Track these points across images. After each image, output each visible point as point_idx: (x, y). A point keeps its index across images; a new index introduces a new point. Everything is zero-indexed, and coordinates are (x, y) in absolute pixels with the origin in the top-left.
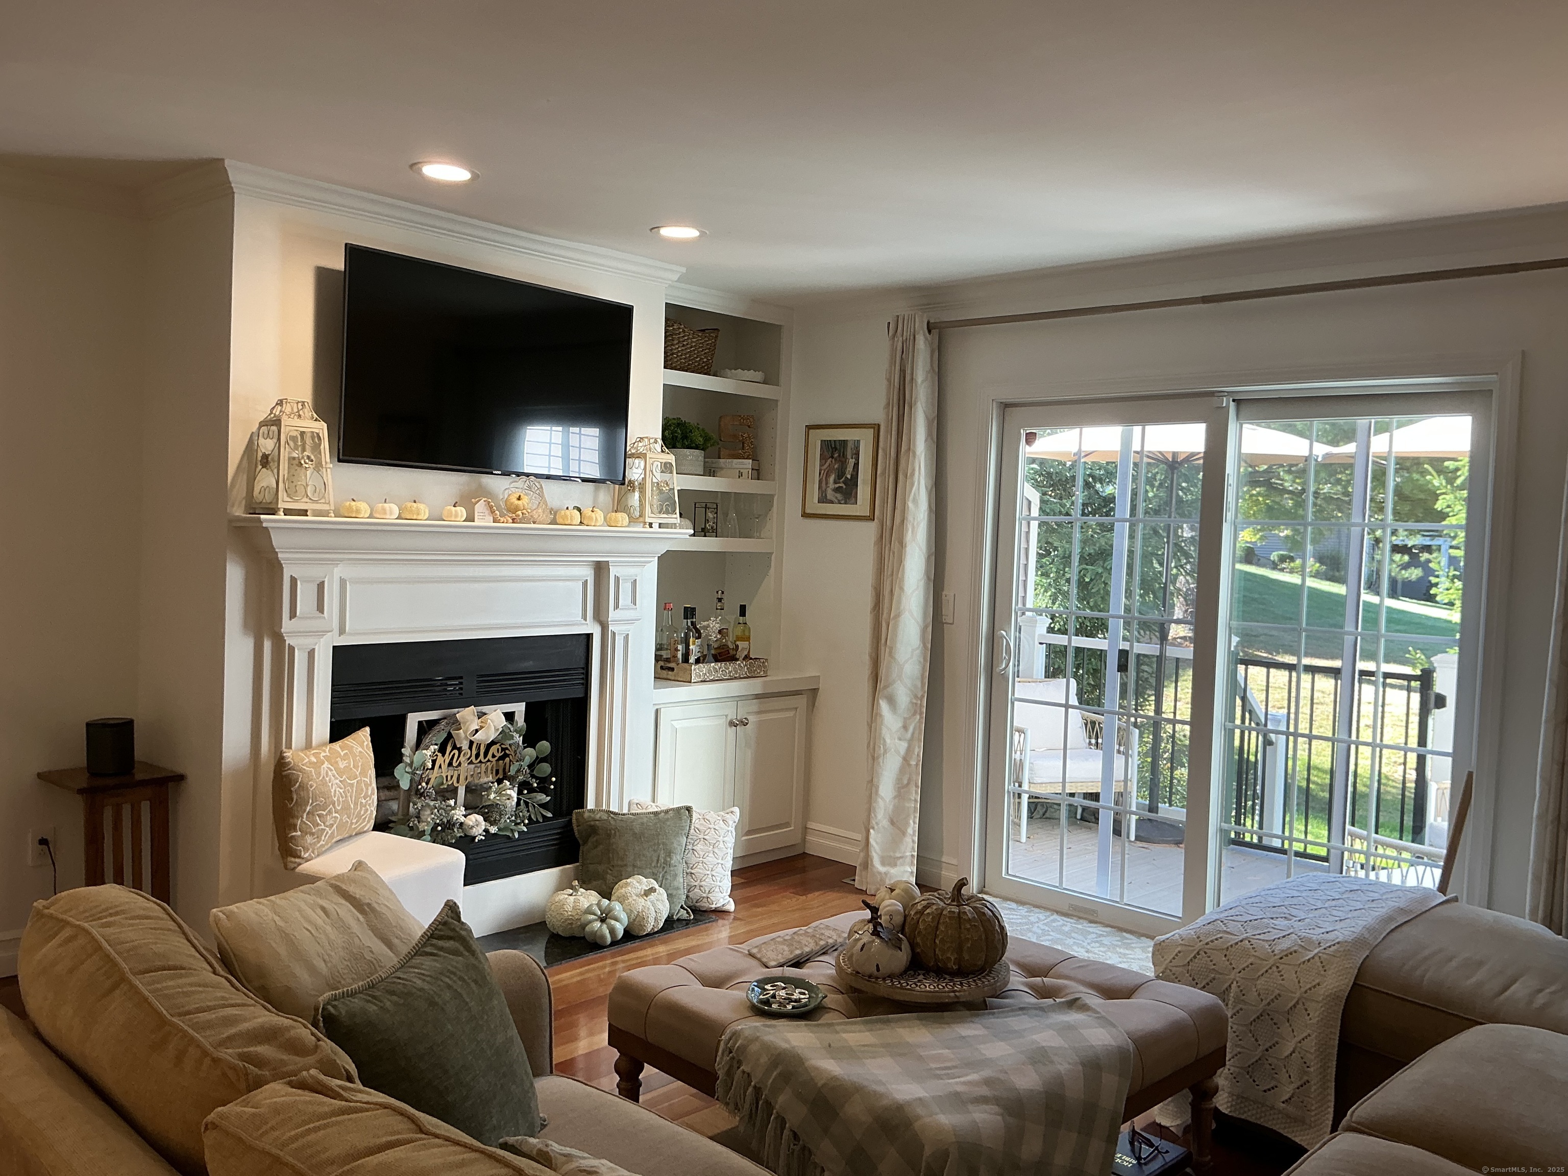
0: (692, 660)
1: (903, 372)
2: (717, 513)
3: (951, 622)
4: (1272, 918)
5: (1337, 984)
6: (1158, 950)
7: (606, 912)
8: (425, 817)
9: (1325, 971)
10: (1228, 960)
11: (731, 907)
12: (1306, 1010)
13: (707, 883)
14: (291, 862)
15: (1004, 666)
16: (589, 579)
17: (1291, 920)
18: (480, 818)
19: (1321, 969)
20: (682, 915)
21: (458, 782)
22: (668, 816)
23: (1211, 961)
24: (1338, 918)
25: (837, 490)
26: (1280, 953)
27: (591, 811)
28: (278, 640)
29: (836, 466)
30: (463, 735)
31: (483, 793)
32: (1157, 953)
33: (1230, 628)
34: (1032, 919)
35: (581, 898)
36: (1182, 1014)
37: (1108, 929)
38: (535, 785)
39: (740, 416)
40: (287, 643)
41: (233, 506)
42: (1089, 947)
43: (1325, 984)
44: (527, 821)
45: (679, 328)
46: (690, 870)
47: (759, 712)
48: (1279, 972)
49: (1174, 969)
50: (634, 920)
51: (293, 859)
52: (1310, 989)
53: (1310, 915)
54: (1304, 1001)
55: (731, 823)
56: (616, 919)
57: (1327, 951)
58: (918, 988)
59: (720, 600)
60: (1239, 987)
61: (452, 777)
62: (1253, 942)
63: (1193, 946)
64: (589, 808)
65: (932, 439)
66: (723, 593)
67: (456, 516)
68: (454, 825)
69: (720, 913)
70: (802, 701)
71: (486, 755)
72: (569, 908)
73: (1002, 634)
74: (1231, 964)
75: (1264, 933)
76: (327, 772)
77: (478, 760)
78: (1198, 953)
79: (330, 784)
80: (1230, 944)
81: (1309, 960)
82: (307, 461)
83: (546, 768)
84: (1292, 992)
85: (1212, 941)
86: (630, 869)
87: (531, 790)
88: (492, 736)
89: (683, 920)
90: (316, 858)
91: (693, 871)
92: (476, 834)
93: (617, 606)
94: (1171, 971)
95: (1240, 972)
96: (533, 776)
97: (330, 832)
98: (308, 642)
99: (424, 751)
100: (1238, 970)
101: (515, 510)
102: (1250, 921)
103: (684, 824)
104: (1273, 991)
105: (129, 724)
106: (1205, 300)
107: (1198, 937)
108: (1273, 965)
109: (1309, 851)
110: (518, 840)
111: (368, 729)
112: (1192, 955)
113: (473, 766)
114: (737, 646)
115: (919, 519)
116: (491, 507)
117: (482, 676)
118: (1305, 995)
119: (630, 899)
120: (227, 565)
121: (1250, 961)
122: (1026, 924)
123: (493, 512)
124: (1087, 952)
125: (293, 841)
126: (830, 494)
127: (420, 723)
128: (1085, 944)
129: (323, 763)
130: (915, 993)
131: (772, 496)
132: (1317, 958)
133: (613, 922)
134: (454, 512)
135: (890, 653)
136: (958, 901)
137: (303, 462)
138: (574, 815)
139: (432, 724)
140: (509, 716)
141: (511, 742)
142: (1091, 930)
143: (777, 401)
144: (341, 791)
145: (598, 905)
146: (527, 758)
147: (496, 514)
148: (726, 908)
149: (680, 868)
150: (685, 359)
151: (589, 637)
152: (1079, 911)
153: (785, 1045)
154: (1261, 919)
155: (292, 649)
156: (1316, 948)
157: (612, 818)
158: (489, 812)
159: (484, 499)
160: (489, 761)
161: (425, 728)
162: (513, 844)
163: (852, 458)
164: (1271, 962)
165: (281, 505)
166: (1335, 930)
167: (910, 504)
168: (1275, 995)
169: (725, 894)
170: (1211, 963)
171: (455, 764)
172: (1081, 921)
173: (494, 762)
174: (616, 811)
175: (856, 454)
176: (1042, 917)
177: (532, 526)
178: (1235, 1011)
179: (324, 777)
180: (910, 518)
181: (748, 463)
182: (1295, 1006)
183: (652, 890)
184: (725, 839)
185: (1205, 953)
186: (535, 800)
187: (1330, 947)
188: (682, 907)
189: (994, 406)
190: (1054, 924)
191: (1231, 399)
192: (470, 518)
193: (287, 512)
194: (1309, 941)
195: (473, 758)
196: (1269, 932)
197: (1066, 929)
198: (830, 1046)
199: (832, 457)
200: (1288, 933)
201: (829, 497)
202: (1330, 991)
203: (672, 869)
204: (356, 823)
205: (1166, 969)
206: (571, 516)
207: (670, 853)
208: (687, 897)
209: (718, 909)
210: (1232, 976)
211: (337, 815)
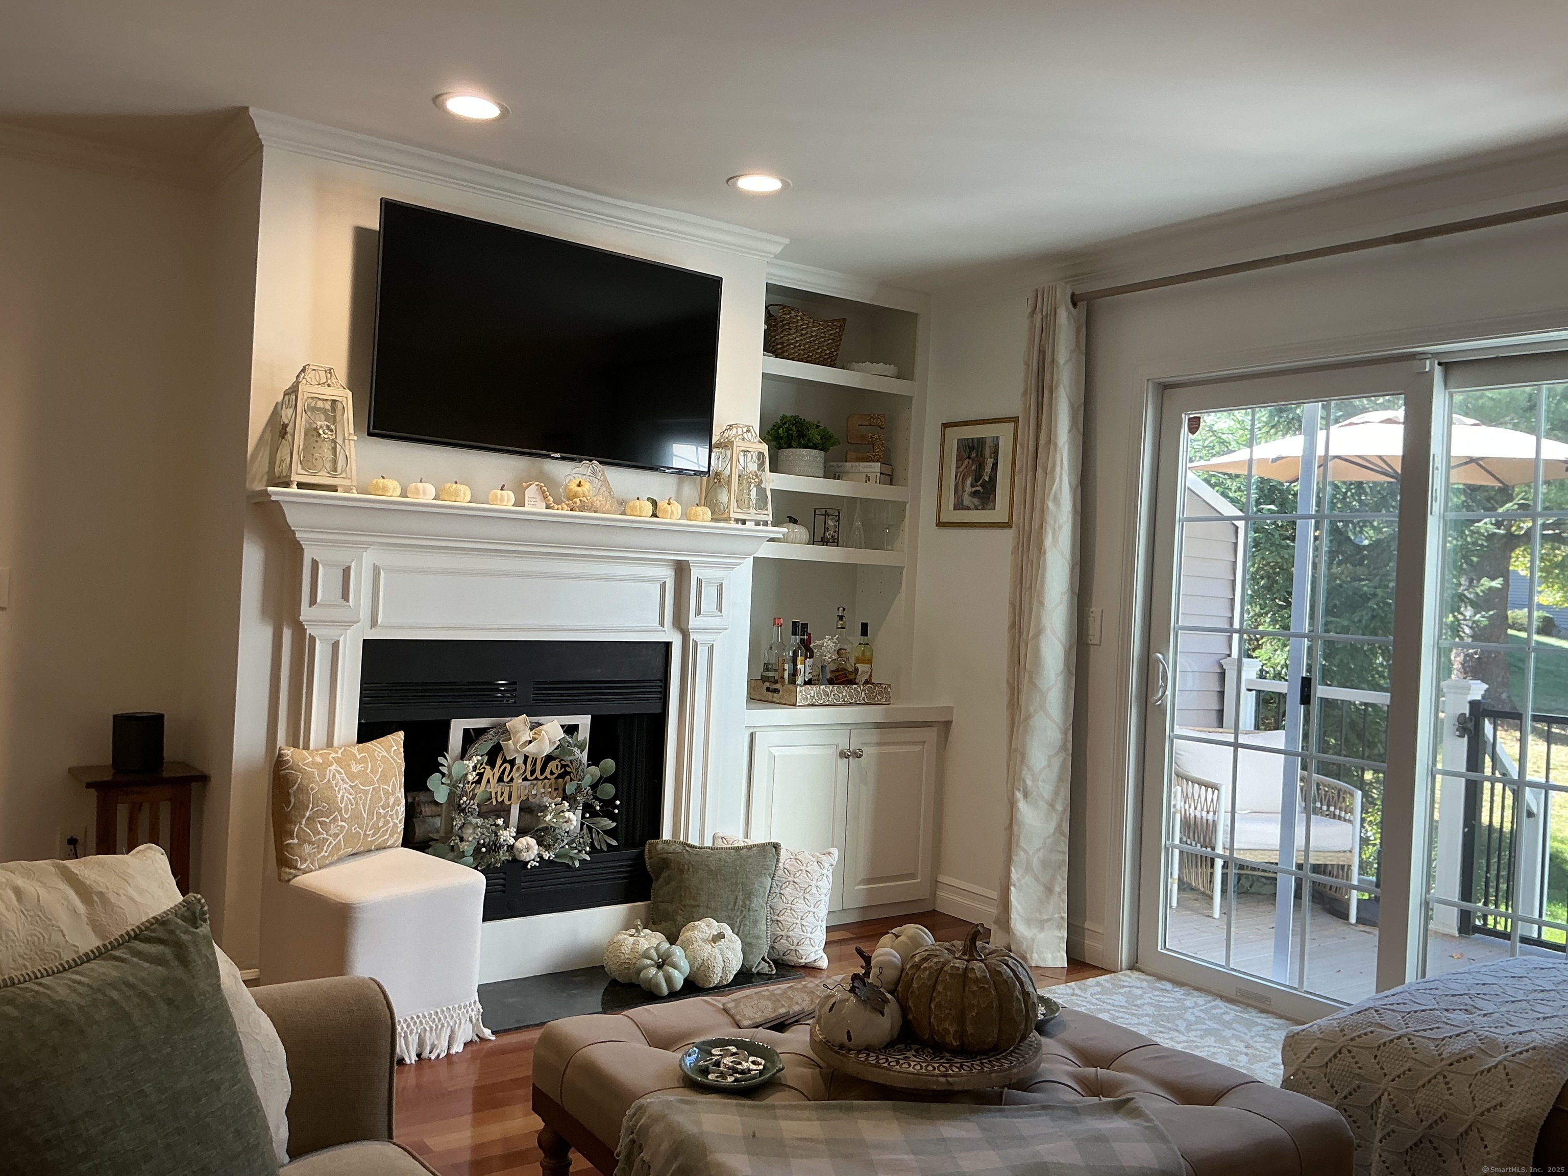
0: (800, 681)
1: (1042, 352)
2: (838, 521)
3: (1098, 642)
4: (1447, 1010)
5: (1529, 1106)
6: (1290, 1046)
7: (664, 958)
8: (467, 835)
9: (1511, 1086)
10: (1378, 1063)
11: (824, 963)
12: (1482, 1139)
13: (795, 933)
14: (286, 873)
15: (1160, 694)
16: (667, 581)
17: (1472, 1013)
18: (533, 842)
19: (1506, 1083)
20: (762, 969)
21: (510, 799)
22: (751, 853)
23: (1356, 1063)
24: (1540, 1015)
25: (975, 494)
26: (1449, 1057)
27: (667, 842)
28: (299, 629)
29: (973, 468)
30: (512, 747)
31: (539, 814)
32: (1288, 1048)
33: (1439, 649)
34: (1188, 1003)
35: (642, 940)
36: (1278, 1131)
37: (1281, 1021)
38: (598, 808)
39: (870, 415)
40: (308, 632)
41: (253, 480)
42: (1250, 1042)
43: (1510, 1105)
44: (588, 849)
45: (797, 316)
46: (776, 917)
47: (879, 744)
48: (1447, 1083)
49: (1307, 1071)
50: (698, 969)
51: (288, 870)
52: (1488, 1110)
53: (1503, 1009)
54: (1480, 1126)
55: (827, 865)
56: (675, 967)
57: (1516, 1059)
58: (898, 1067)
59: (841, 618)
60: (1391, 1100)
61: (502, 794)
62: (1414, 1040)
63: (1334, 1042)
64: (664, 838)
65: (1077, 429)
66: (844, 609)
67: (502, 500)
68: (501, 846)
69: (810, 969)
70: (931, 735)
71: (543, 771)
72: (626, 950)
73: (1158, 657)
74: (1382, 1068)
75: (1431, 1029)
76: (334, 775)
77: (534, 777)
78: (1340, 1052)
79: (337, 789)
80: (1383, 1041)
81: (1489, 1070)
82: (326, 431)
83: (609, 790)
84: (1464, 1114)
85: (1359, 1036)
86: (702, 910)
87: (594, 814)
88: (547, 750)
89: (764, 974)
90: (316, 870)
91: (779, 919)
92: (527, 860)
93: (698, 612)
94: (1304, 1073)
95: (1393, 1081)
96: (596, 798)
97: (334, 843)
98: (332, 633)
99: (467, 762)
100: (1391, 1078)
101: (572, 496)
102: (1416, 1012)
103: (769, 863)
104: (1436, 1109)
105: (160, 717)
106: (1398, 238)
107: (1342, 1030)
108: (1439, 1073)
109: (1544, 937)
110: (578, 869)
111: (401, 734)
112: (1333, 1053)
113: (528, 783)
114: (857, 670)
115: (1061, 521)
116: (543, 492)
117: (540, 683)
118: (1481, 1119)
119: (695, 944)
120: (245, 545)
121: (1408, 1065)
122: (1177, 1009)
123: (545, 498)
124: (1246, 1047)
125: (289, 849)
126: (967, 499)
127: (466, 731)
128: (1247, 1037)
129: (331, 765)
130: (891, 1073)
131: (905, 503)
132: (1500, 1067)
133: (671, 970)
134: (499, 496)
135: (1031, 678)
136: (971, 955)
137: (321, 432)
138: (647, 846)
139: (480, 732)
140: (571, 730)
141: (572, 758)
142: (1258, 1020)
143: (911, 398)
144: (351, 797)
145: (657, 949)
146: (588, 776)
147: (549, 500)
148: (818, 964)
149: (764, 913)
150: (804, 349)
151: (668, 645)
152: (1248, 998)
153: (693, 1129)
154: (1431, 1010)
155: (313, 639)
156: (1500, 1054)
157: (687, 850)
158: (543, 836)
159: (537, 483)
160: (546, 778)
161: (470, 737)
162: (571, 874)
163: (991, 458)
164: (1437, 1068)
165: (295, 478)
166: (1533, 1030)
167: (1051, 504)
168: (1438, 1115)
169: (817, 948)
170: (1355, 1066)
171: (506, 779)
172: (1250, 1009)
173: (553, 780)
174: (697, 844)
175: (994, 453)
176: (1201, 1001)
177: (593, 514)
178: (1385, 1132)
179: (329, 780)
180: (1050, 520)
181: (876, 467)
182: (1466, 1132)
183: (720, 936)
184: (819, 883)
185: (1349, 1051)
186: (599, 825)
187: (1521, 1053)
188: (763, 959)
189: (1150, 390)
190: (1214, 1012)
191: (1436, 362)
192: (520, 502)
193: (301, 485)
194: (1492, 1043)
195: (528, 773)
196: (1438, 1028)
197: (1227, 1018)
198: (754, 1136)
199: (970, 458)
200: (1464, 1030)
201: (966, 503)
202: (1517, 1116)
203: (751, 913)
204: (373, 835)
205: (1298, 1070)
206: (641, 507)
207: (750, 894)
208: (772, 948)
209: (809, 965)
210: (1382, 1085)
211: (343, 823)
